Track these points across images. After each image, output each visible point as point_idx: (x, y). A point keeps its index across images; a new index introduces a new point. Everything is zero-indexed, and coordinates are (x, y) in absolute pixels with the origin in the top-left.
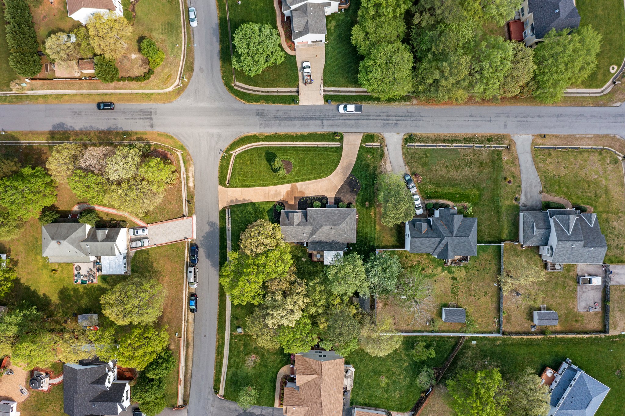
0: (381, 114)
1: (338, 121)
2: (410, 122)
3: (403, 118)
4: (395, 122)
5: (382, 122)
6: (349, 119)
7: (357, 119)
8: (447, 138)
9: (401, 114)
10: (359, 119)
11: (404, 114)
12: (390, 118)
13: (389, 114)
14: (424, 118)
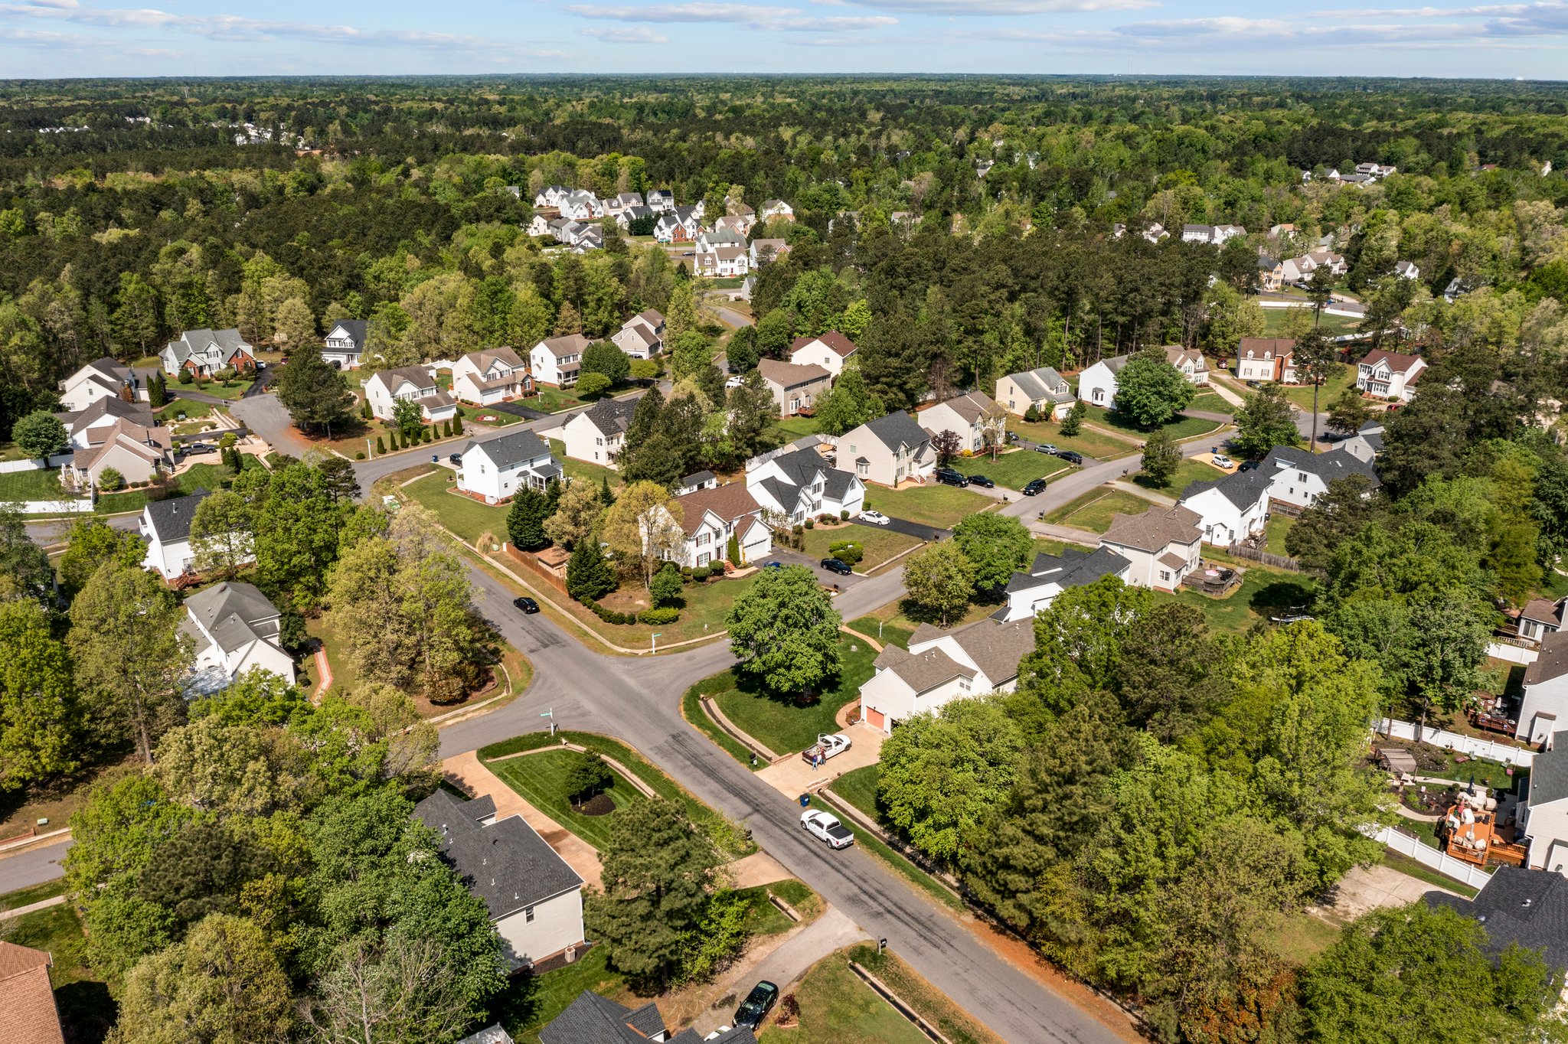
0: (871, 881)
1: (780, 832)
2: (914, 933)
3: (906, 918)
4: (882, 910)
5: (856, 890)
6: (801, 843)
7: (815, 854)
8: (959, 1023)
9: (910, 910)
10: (819, 856)
11: (917, 915)
12: (881, 899)
13: (887, 892)
14: (950, 951)
